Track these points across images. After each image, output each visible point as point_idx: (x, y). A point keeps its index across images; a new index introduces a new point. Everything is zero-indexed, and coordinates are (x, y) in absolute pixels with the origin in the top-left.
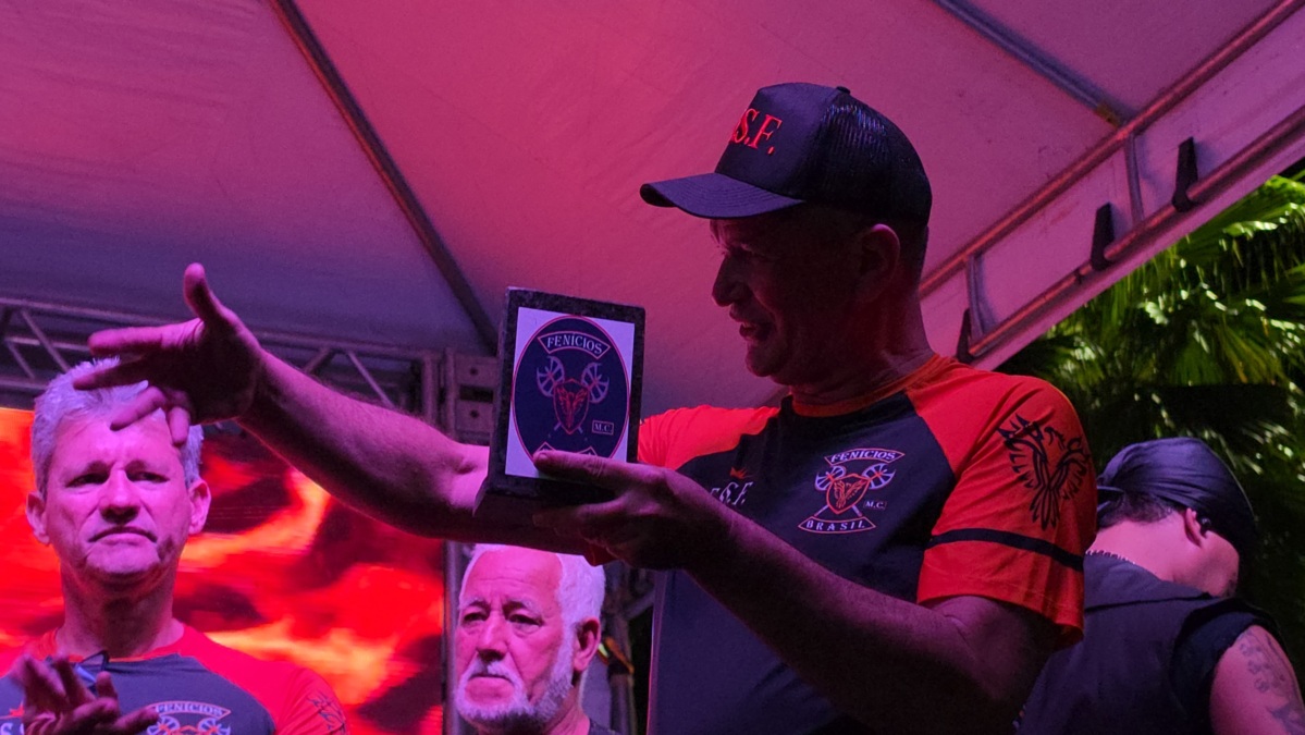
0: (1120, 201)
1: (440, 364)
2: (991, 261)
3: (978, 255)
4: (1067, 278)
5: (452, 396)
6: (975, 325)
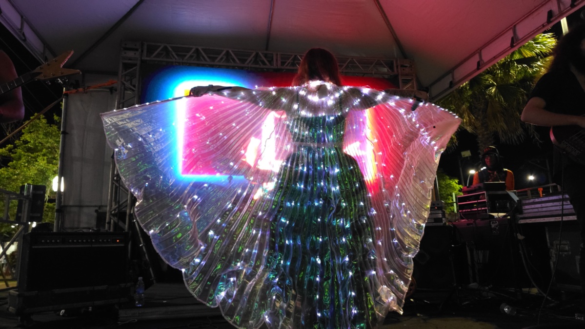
0: (555, 9)
1: (397, 61)
2: (518, 27)
3: (515, 26)
4: (540, 26)
5: (399, 67)
6: (515, 40)
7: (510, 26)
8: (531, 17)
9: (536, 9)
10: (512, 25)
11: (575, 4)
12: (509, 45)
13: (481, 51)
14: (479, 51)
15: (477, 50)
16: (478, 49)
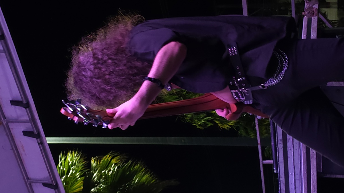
0: (23, 127)
3: (28, 179)
4: (40, 147)
6: (47, 182)
7: (27, 186)
10: (26, 183)
11: (25, 102)
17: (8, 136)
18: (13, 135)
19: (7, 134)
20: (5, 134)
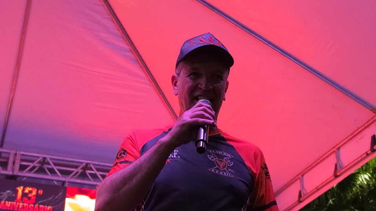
2: (342, 150)
3: (339, 149)
4: (364, 154)
6: (338, 167)
7: (332, 149)
8: (355, 140)
9: (360, 130)
10: (334, 147)
12: (332, 174)
13: (302, 176)
14: (300, 176)
15: (298, 175)
16: (300, 174)
17: (367, 122)
18: (370, 126)
19: (369, 121)
20: (369, 119)
